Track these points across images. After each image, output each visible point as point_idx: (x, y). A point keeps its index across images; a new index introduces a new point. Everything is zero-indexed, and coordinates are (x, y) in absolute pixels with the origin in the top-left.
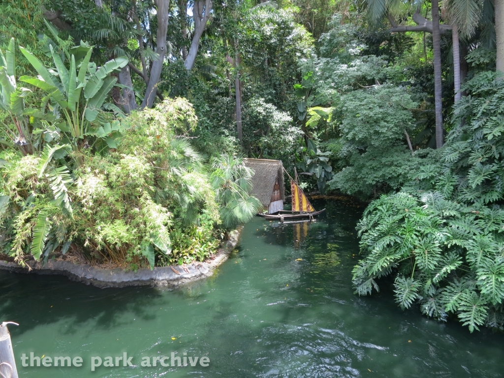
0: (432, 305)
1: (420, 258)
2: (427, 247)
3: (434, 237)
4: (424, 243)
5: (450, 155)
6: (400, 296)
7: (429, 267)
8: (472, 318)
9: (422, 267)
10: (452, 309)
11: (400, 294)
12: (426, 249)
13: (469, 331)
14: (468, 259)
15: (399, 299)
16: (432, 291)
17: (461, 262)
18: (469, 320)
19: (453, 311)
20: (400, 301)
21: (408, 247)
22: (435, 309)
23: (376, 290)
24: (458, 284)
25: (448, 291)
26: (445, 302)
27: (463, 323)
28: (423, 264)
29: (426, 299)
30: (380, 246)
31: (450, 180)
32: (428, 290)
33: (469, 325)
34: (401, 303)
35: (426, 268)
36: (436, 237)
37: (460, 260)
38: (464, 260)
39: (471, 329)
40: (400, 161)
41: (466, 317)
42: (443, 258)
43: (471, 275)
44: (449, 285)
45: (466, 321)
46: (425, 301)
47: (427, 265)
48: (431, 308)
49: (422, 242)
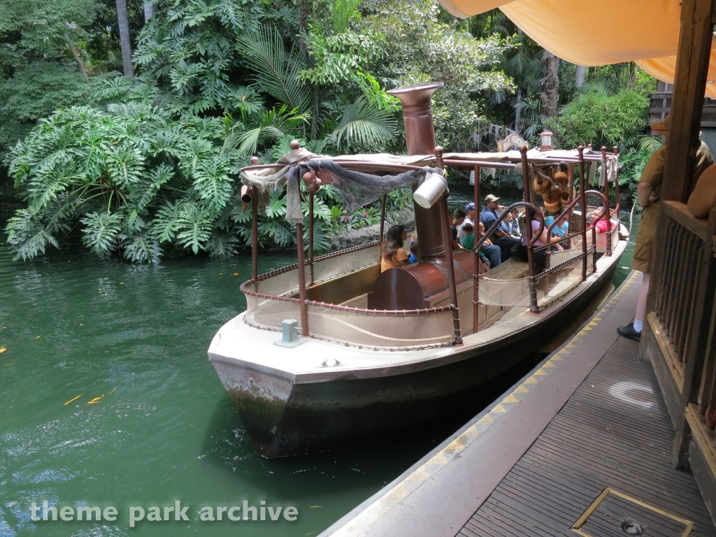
0: (140, 245)
1: (116, 169)
2: (125, 157)
3: (133, 143)
4: (120, 153)
5: (144, 57)
6: (92, 237)
7: (131, 180)
8: (195, 237)
9: (120, 183)
10: (168, 237)
11: (91, 233)
12: (123, 161)
13: (193, 253)
14: (181, 165)
15: (92, 241)
16: (140, 224)
17: (173, 174)
18: (191, 240)
19: (170, 240)
20: (94, 243)
21: (96, 163)
22: (145, 250)
23: (54, 247)
24: (172, 207)
25: (161, 217)
26: (159, 232)
27: (184, 244)
28: (120, 178)
29: (132, 239)
30: (49, 164)
31: (147, 93)
32: (134, 225)
33: (192, 245)
34: (97, 246)
35: (127, 182)
36: (135, 143)
37: (171, 172)
38: (176, 169)
39: (195, 249)
40: (72, 82)
41: (187, 237)
42: (148, 175)
43: (187, 197)
44: (161, 209)
45: (188, 241)
46: (130, 241)
47: (126, 179)
48: (139, 248)
49: (116, 152)
